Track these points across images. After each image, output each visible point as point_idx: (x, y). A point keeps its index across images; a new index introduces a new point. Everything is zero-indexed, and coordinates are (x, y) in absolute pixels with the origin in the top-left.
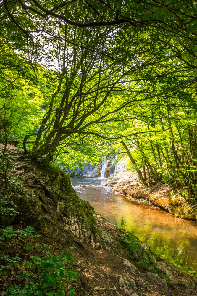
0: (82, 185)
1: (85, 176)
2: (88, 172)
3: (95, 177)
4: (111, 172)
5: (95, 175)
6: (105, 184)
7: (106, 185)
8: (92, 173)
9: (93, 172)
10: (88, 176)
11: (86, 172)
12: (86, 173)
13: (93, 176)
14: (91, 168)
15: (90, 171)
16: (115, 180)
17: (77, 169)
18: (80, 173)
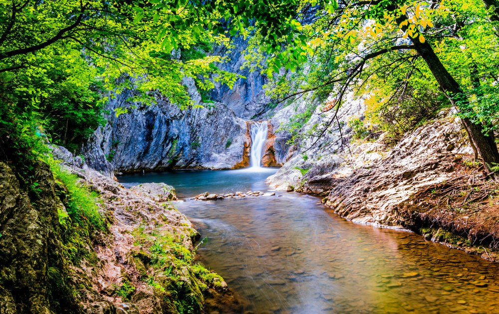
0: (211, 196)
1: (207, 165)
2: (215, 155)
3: (236, 168)
4: (279, 152)
5: (235, 163)
6: (284, 187)
7: (291, 190)
8: (228, 157)
9: (229, 153)
10: (217, 166)
11: (209, 156)
12: (208, 158)
13: (230, 166)
14: (222, 144)
15: (219, 152)
16: (322, 173)
17: (182, 149)
18: (192, 160)
